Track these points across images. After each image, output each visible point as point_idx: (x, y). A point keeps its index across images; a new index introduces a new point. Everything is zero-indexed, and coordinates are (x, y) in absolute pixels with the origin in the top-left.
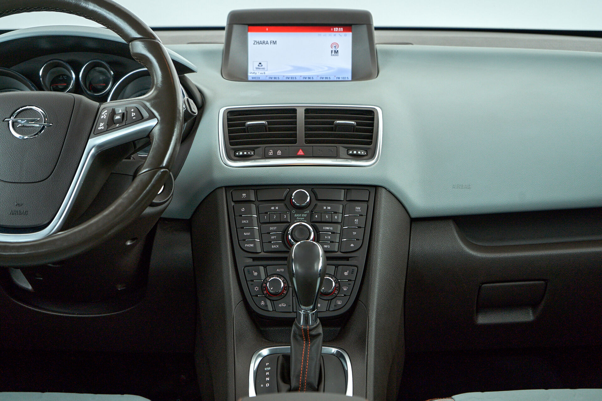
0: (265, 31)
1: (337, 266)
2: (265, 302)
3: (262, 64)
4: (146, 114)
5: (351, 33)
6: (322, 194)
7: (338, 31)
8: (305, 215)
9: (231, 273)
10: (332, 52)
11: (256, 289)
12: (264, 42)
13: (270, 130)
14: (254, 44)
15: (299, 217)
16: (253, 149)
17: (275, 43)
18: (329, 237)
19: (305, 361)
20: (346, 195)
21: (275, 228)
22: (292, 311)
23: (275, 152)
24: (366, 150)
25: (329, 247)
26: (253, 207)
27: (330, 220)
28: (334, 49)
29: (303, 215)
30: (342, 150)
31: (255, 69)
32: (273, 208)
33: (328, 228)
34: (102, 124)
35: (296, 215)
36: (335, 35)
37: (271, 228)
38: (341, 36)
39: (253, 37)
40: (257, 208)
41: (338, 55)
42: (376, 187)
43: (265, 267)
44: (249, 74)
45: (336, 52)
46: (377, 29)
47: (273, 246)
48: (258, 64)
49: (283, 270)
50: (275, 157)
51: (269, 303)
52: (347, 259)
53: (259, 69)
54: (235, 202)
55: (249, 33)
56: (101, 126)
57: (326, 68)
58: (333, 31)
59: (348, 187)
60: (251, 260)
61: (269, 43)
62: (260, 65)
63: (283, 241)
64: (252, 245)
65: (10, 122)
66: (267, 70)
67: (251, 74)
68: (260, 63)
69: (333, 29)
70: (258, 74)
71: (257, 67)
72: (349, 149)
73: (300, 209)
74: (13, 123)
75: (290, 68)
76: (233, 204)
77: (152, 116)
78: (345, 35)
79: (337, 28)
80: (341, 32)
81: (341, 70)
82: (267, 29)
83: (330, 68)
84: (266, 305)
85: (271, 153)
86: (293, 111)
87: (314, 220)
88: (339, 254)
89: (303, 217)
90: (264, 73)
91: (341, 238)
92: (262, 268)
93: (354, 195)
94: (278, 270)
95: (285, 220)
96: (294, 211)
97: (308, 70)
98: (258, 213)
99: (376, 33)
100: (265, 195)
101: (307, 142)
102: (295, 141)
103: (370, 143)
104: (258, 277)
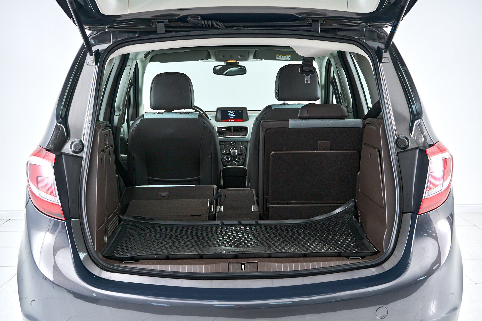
1: (240, 156)
6: (237, 143)
11: (225, 160)
13: (227, 131)
16: (223, 135)
20: (241, 143)
22: (231, 164)
23: (228, 135)
24: (245, 134)
26: (224, 145)
29: (233, 147)
30: (241, 135)
32: (227, 145)
33: (238, 149)
37: (227, 149)
40: (224, 146)
42: (247, 141)
43: (226, 156)
46: (248, 111)
47: (227, 153)
50: (228, 136)
52: (242, 155)
54: (220, 145)
59: (242, 141)
60: (223, 155)
64: (224, 152)
72: (242, 134)
73: (233, 145)
84: (226, 163)
86: (231, 127)
87: (235, 147)
88: (240, 154)
91: (240, 151)
92: (226, 157)
93: (243, 143)
94: (229, 157)
95: (230, 148)
96: (231, 146)
99: (248, 112)
100: (226, 143)
101: (234, 133)
102: (231, 133)
103: (246, 133)
104: (225, 158)
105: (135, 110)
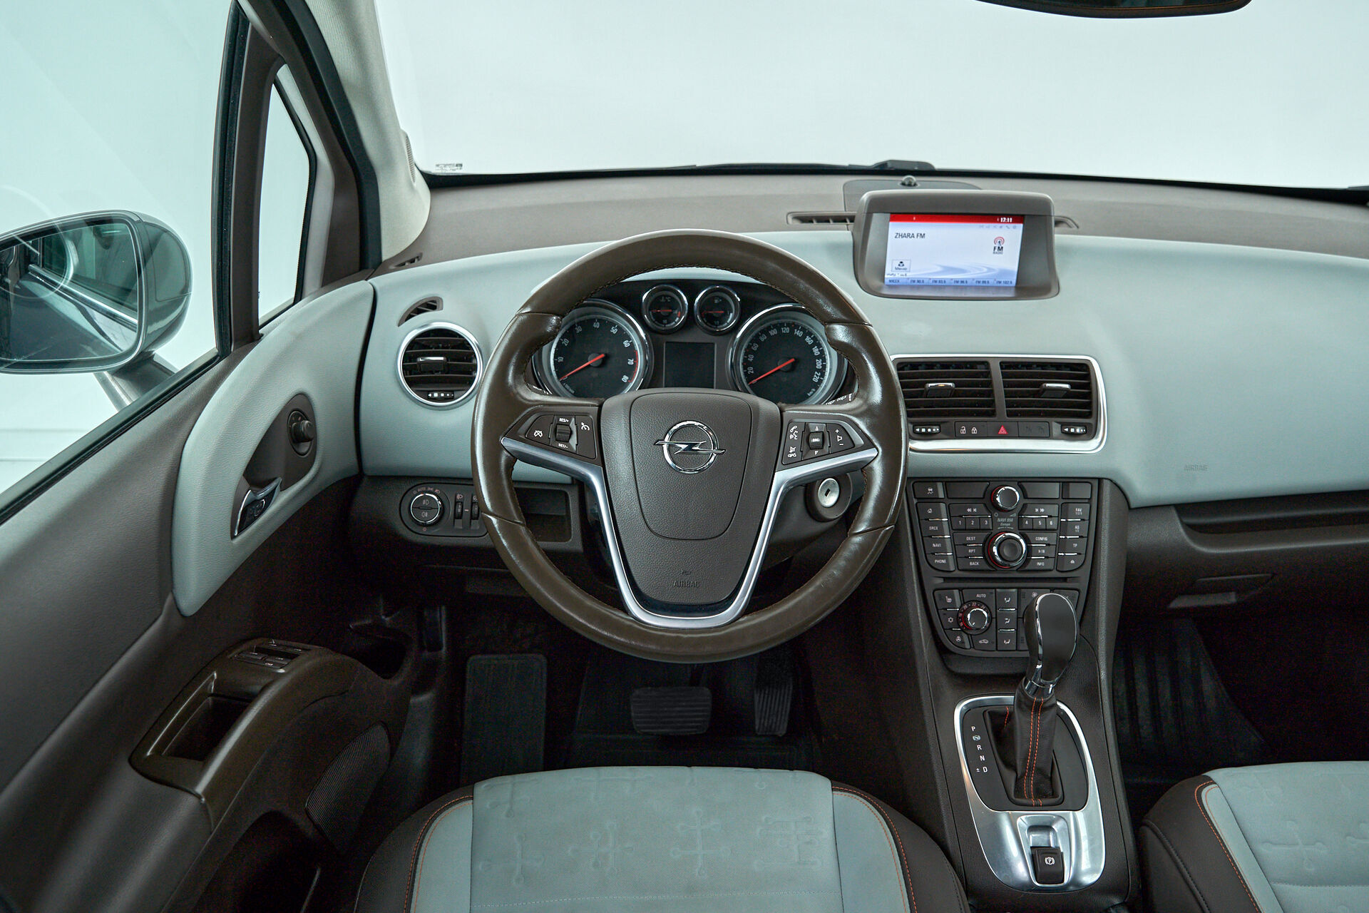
0: (912, 220)
2: (962, 637)
3: (904, 263)
4: (859, 441)
5: (1021, 225)
6: (1032, 490)
7: (1006, 222)
8: (1012, 520)
9: (917, 600)
10: (995, 249)
11: (951, 620)
12: (909, 235)
14: (896, 237)
15: (1004, 523)
16: (938, 423)
17: (923, 236)
18: (1044, 551)
19: (1034, 739)
20: (1062, 493)
21: (973, 538)
22: (994, 649)
23: (969, 430)
24: (1086, 426)
25: (1043, 564)
26: (943, 506)
27: (1044, 527)
28: (997, 245)
29: (1008, 520)
30: (1056, 428)
31: (894, 269)
32: (969, 510)
33: (1041, 539)
34: (792, 449)
35: (999, 520)
36: (1001, 227)
37: (968, 539)
38: (1009, 228)
39: (895, 228)
40: (948, 508)
41: (1002, 253)
42: (1100, 480)
43: (960, 590)
44: (886, 276)
45: (1000, 249)
47: (971, 564)
48: (899, 263)
49: (984, 596)
50: (970, 436)
51: (965, 637)
52: (1065, 579)
53: (900, 269)
54: (918, 499)
55: (891, 223)
56: (792, 453)
57: (985, 270)
58: (1000, 222)
59: (1065, 480)
60: (941, 581)
61: (916, 236)
62: (901, 264)
63: (984, 556)
64: (944, 561)
65: (665, 447)
66: (909, 271)
67: (889, 276)
68: (901, 262)
69: (1000, 220)
70: (897, 276)
71: (897, 266)
72: (1064, 425)
73: (1005, 511)
74: (670, 446)
75: (939, 269)
76: (915, 501)
77: (869, 445)
78: (1014, 228)
79: (1005, 219)
80: (1009, 222)
81: (1005, 272)
82: (914, 218)
83: (990, 270)
84: (963, 642)
85: (963, 431)
87: (1024, 527)
88: (1055, 574)
89: (1008, 523)
90: (906, 275)
91: (1057, 552)
92: (956, 592)
93: (1075, 492)
94: (978, 596)
95: (987, 527)
96: (996, 514)
97: (962, 271)
98: (950, 516)
99: (1055, 229)
100: (958, 491)
101: (1010, 414)
102: (993, 414)
103: (1089, 415)
104: (953, 605)
105: (351, 202)
